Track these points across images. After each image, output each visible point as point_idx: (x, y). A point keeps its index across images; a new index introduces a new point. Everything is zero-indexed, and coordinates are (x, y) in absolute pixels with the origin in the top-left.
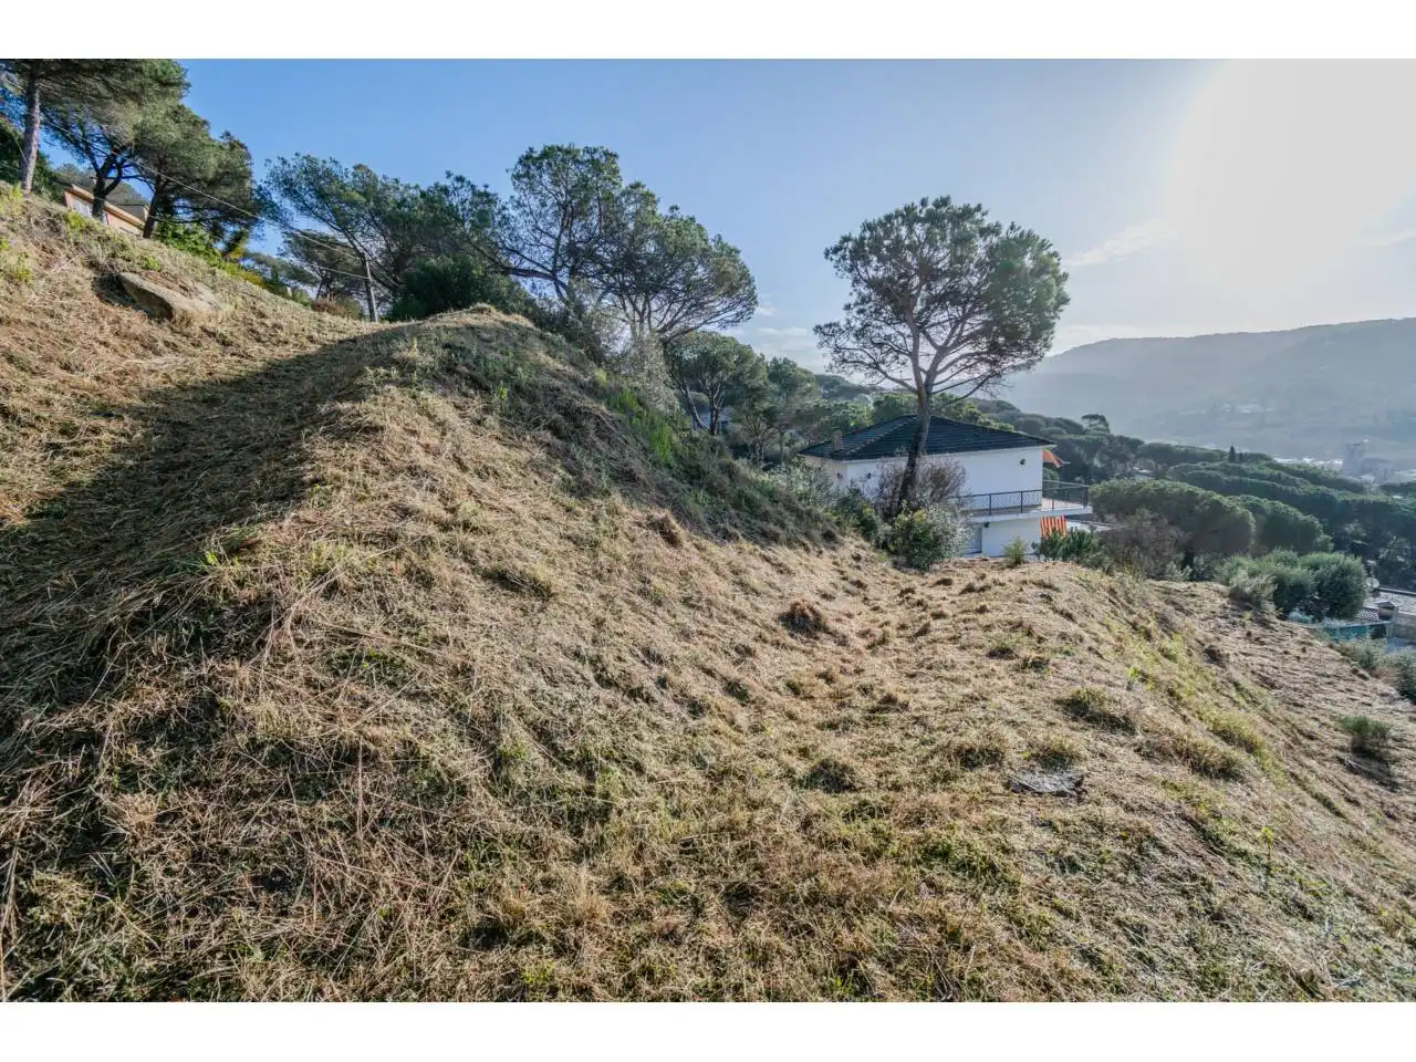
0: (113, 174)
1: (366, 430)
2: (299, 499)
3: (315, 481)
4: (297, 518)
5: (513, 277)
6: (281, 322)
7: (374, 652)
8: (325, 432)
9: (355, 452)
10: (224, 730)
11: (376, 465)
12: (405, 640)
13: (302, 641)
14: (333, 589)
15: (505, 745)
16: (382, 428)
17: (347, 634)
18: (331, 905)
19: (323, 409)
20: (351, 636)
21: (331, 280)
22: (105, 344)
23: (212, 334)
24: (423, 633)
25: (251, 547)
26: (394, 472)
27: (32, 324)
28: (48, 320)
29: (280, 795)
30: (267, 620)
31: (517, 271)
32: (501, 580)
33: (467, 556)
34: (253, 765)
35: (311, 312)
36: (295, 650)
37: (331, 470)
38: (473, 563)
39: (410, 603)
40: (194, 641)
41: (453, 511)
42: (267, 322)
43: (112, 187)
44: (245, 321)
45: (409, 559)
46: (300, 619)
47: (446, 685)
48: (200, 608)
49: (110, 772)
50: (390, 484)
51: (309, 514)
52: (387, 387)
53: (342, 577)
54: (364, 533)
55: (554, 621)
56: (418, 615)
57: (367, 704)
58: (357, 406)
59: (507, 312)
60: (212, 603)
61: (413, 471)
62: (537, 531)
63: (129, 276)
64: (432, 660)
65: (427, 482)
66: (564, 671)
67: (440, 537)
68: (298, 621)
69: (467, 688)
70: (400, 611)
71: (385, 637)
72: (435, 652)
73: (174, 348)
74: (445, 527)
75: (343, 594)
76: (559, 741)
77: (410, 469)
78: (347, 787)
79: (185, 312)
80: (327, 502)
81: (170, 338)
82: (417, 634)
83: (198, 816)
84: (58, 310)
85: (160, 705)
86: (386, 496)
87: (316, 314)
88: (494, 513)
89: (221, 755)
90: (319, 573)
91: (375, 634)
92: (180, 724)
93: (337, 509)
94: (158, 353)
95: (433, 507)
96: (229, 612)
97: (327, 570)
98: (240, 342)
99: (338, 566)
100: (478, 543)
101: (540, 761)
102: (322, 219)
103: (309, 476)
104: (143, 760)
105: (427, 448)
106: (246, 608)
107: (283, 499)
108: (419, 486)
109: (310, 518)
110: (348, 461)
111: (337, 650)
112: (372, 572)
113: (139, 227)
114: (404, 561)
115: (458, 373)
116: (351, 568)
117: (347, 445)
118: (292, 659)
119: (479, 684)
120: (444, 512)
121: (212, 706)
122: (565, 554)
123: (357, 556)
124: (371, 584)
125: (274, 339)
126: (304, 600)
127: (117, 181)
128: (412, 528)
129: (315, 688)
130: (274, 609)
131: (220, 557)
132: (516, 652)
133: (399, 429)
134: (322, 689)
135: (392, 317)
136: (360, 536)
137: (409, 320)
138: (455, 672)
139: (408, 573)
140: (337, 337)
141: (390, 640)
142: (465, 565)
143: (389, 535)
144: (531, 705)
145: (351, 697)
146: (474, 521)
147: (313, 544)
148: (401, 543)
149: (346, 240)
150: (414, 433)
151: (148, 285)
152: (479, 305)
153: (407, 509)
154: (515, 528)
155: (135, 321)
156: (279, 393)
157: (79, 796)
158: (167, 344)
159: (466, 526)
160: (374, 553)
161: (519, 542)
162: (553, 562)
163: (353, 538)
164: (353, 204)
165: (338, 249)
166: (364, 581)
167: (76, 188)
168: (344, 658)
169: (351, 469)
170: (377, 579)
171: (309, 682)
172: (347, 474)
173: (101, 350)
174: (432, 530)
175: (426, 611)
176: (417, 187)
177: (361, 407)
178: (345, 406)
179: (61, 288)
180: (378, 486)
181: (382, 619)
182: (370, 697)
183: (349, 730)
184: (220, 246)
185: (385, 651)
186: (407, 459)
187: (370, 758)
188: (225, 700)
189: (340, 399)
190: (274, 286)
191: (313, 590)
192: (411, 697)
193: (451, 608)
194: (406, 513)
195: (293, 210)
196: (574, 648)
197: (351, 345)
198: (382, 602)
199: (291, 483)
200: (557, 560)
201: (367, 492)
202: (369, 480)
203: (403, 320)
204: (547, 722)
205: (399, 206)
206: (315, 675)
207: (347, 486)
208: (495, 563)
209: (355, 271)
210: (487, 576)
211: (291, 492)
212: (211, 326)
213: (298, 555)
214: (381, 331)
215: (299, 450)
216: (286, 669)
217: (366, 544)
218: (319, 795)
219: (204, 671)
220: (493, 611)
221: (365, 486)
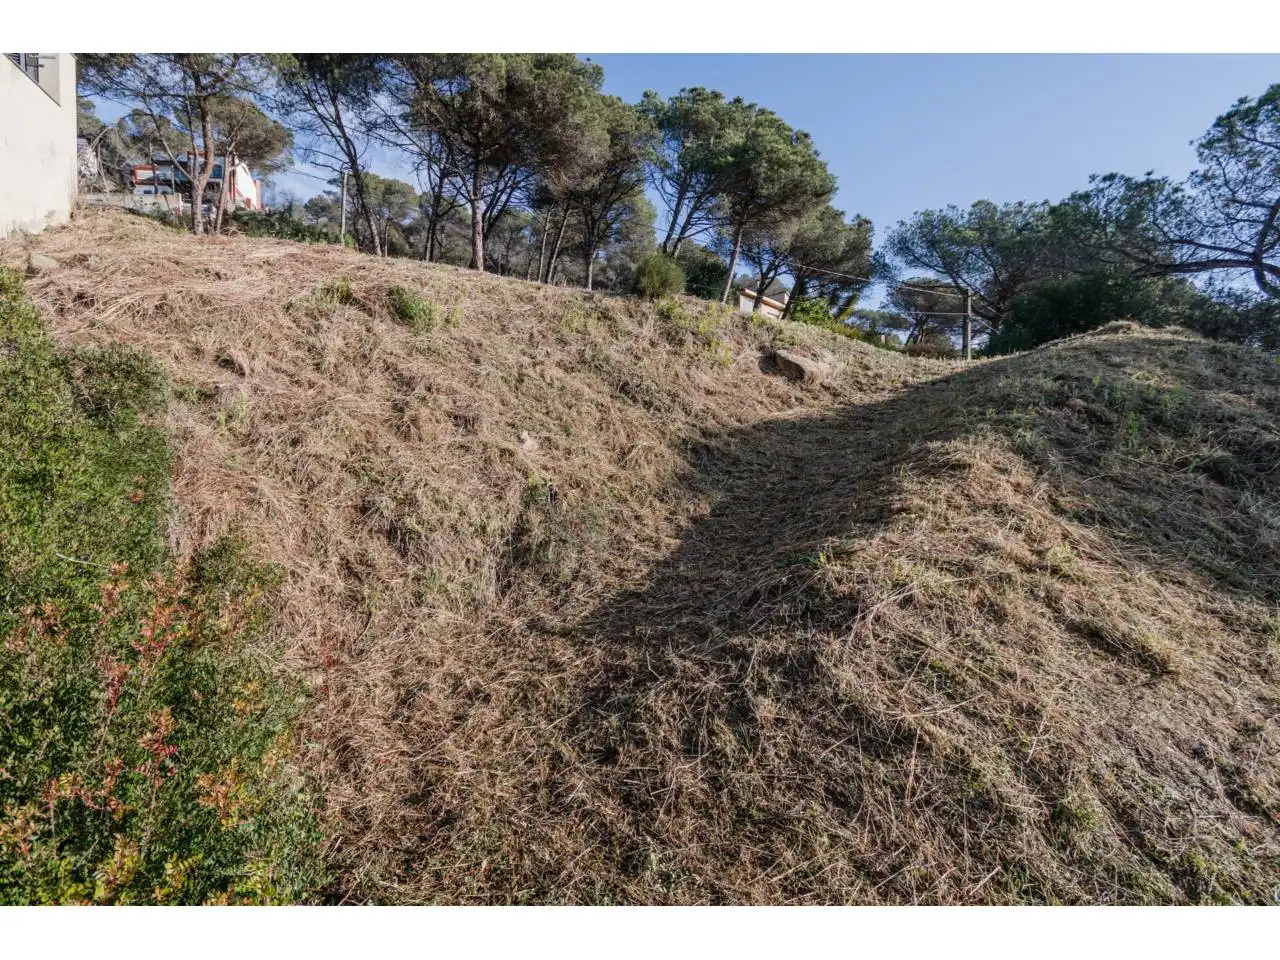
0: (771, 274)
1: (953, 467)
2: (887, 524)
3: (900, 510)
4: (884, 539)
5: (1174, 277)
6: (882, 372)
7: (938, 664)
8: (912, 469)
9: (939, 487)
10: (818, 680)
11: (959, 499)
12: (968, 662)
13: (879, 636)
14: (908, 601)
15: (1071, 800)
16: (970, 466)
17: (916, 641)
18: (878, 841)
19: (913, 447)
20: (918, 644)
21: (925, 322)
22: (761, 403)
23: (827, 388)
24: (988, 662)
25: (850, 554)
26: (976, 508)
27: (726, 393)
28: (734, 390)
29: (849, 742)
30: (854, 612)
31: (1184, 267)
32: (1092, 636)
33: (1051, 601)
34: (833, 712)
35: (909, 358)
36: (871, 641)
37: (917, 501)
38: (1057, 610)
39: (978, 632)
40: (804, 614)
41: (1039, 553)
42: (870, 373)
43: (769, 284)
44: (854, 375)
45: (982, 591)
46: (879, 617)
47: (1007, 716)
48: (812, 591)
49: (752, 679)
50: (971, 519)
51: (894, 537)
52: (980, 426)
53: (917, 592)
54: (941, 560)
55: (1167, 704)
56: (986, 645)
57: (926, 704)
58: (947, 445)
59: (1156, 324)
60: (819, 590)
61: (997, 509)
62: (1157, 594)
63: (783, 353)
64: (994, 689)
65: (1013, 521)
66: (1172, 763)
67: (1020, 577)
68: (877, 619)
69: (1031, 729)
70: (967, 636)
71: (949, 655)
72: (1000, 684)
73: (800, 401)
74: (1028, 568)
75: (916, 608)
76: (1147, 834)
77: (995, 507)
78: (901, 762)
79: (812, 373)
80: (910, 527)
81: (799, 394)
82: (982, 662)
83: (798, 729)
84: (740, 383)
85: (781, 649)
86: (966, 530)
87: (914, 360)
88: (1094, 565)
89: (814, 696)
90: (898, 585)
91: (940, 648)
92: (792, 665)
93: (918, 536)
94: (790, 407)
95: (1017, 546)
96: (829, 599)
97: (906, 584)
98: (847, 394)
99: (915, 583)
100: (1068, 593)
101: (1116, 842)
102: (928, 266)
103: (897, 505)
104: (769, 679)
105: (1017, 487)
106: (839, 600)
107: (873, 522)
108: (1002, 524)
109: (894, 540)
110: (933, 495)
111: (905, 651)
112: (944, 595)
113: (780, 310)
114: (977, 592)
115: (1071, 407)
116: (926, 587)
117: (933, 480)
118: (869, 647)
119: (1046, 731)
120: (1028, 553)
121: (812, 661)
122: (1200, 630)
123: (933, 577)
124: (942, 605)
125: (873, 388)
126: (884, 603)
127: (773, 278)
128: (989, 563)
129: (884, 675)
130: (860, 605)
131: (828, 558)
132: (1099, 718)
133: (988, 467)
134: (889, 678)
135: (989, 350)
136: (936, 561)
137: (1012, 352)
138: (1018, 710)
139: (980, 604)
140: (930, 378)
141: (953, 658)
142: (1048, 612)
143: (965, 565)
144: (1113, 779)
145: (912, 692)
146: (1065, 567)
147: (896, 562)
148: (976, 576)
149: (950, 281)
150: (1004, 471)
151: (794, 357)
152: (1113, 323)
153: (986, 545)
154: (1123, 585)
155: (779, 384)
156: (873, 434)
157: (736, 687)
158: (797, 399)
159: (1055, 571)
160: (948, 579)
161: (1128, 601)
162: (1179, 636)
163: (931, 562)
164: (965, 241)
165: (939, 292)
166: (935, 601)
167: (747, 291)
168: (910, 659)
169: (934, 502)
170: (948, 602)
171: (879, 669)
172: (930, 507)
173: (758, 407)
174: (1011, 569)
175: (995, 645)
176: (1046, 202)
177: (950, 446)
178: (935, 445)
179: (743, 367)
180: (957, 519)
181: (948, 638)
182: (929, 699)
183: (910, 717)
184: (834, 311)
185: (949, 665)
186: (993, 496)
187: (924, 748)
188: (822, 661)
189: (931, 438)
190: (870, 337)
191: (893, 598)
192: (969, 715)
193: (1024, 649)
194: (985, 548)
195: (903, 265)
196: (1196, 745)
197: (944, 385)
198: (950, 624)
199: (881, 510)
200: (1185, 635)
201: (948, 524)
202: (951, 514)
203: (1003, 354)
204: (1133, 806)
205: (1020, 231)
206: (885, 665)
207: (930, 517)
208: (1088, 618)
209: (953, 309)
210: (1072, 628)
211: (881, 517)
212: (827, 382)
213: (882, 568)
214: (976, 368)
215: (890, 483)
216: (863, 653)
217: (942, 569)
218: (879, 757)
219: (809, 636)
220: (1076, 666)
221: (946, 519)
